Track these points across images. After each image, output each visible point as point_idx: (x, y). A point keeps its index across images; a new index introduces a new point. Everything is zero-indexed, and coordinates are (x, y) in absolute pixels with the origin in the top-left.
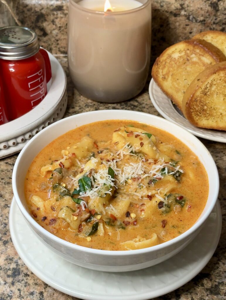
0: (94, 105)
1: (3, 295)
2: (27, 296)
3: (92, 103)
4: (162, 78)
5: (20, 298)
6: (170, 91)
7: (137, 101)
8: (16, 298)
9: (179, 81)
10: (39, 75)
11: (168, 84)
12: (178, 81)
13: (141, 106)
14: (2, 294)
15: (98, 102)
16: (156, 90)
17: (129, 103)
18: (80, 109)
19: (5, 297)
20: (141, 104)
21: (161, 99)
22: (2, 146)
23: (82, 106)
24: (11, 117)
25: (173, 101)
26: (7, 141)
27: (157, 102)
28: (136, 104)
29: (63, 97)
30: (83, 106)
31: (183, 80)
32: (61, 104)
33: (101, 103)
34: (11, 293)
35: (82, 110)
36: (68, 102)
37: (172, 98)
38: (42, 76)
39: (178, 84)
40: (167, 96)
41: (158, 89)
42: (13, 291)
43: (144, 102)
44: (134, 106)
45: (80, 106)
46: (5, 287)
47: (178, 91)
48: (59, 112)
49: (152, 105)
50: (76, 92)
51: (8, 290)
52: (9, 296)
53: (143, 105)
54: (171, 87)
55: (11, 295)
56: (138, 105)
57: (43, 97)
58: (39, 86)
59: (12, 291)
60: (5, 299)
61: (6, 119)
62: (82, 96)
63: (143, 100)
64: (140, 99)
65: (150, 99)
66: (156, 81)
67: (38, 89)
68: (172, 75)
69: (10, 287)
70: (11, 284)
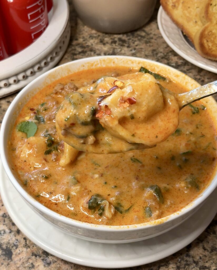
0: (99, 36)
1: (9, 245)
2: (33, 245)
3: (96, 34)
4: (172, 6)
5: (26, 247)
6: (180, 20)
7: (144, 31)
8: (22, 247)
9: (191, 9)
10: (39, 4)
11: (178, 13)
12: (189, 9)
13: (148, 37)
14: (7, 243)
15: (103, 33)
16: (165, 20)
17: (136, 33)
18: (84, 41)
19: (11, 246)
20: (148, 34)
21: (171, 29)
22: (2, 84)
23: (86, 38)
24: (12, 51)
25: (184, 31)
26: (7, 78)
27: (166, 32)
28: (143, 34)
29: (66, 28)
30: (88, 38)
31: (195, 8)
32: (63, 36)
33: (106, 33)
34: (17, 243)
35: (86, 42)
36: (71, 34)
37: (183, 28)
38: (42, 6)
39: (190, 13)
40: (178, 26)
41: (167, 18)
42: (19, 240)
43: (151, 32)
44: (142, 37)
45: (83, 38)
46: (11, 236)
47: (189, 20)
48: (62, 45)
49: (160, 35)
50: (80, 22)
51: (14, 239)
52: (15, 245)
53: (151, 36)
54: (182, 16)
55: (17, 244)
56: (145, 35)
57: (45, 29)
58: (40, 16)
59: (17, 240)
60: (11, 248)
61: (6, 54)
62: (85, 27)
63: (151, 30)
64: (147, 29)
65: (158, 28)
66: (165, 9)
67: (39, 20)
68: (183, 3)
69: (15, 236)
70: (16, 233)
